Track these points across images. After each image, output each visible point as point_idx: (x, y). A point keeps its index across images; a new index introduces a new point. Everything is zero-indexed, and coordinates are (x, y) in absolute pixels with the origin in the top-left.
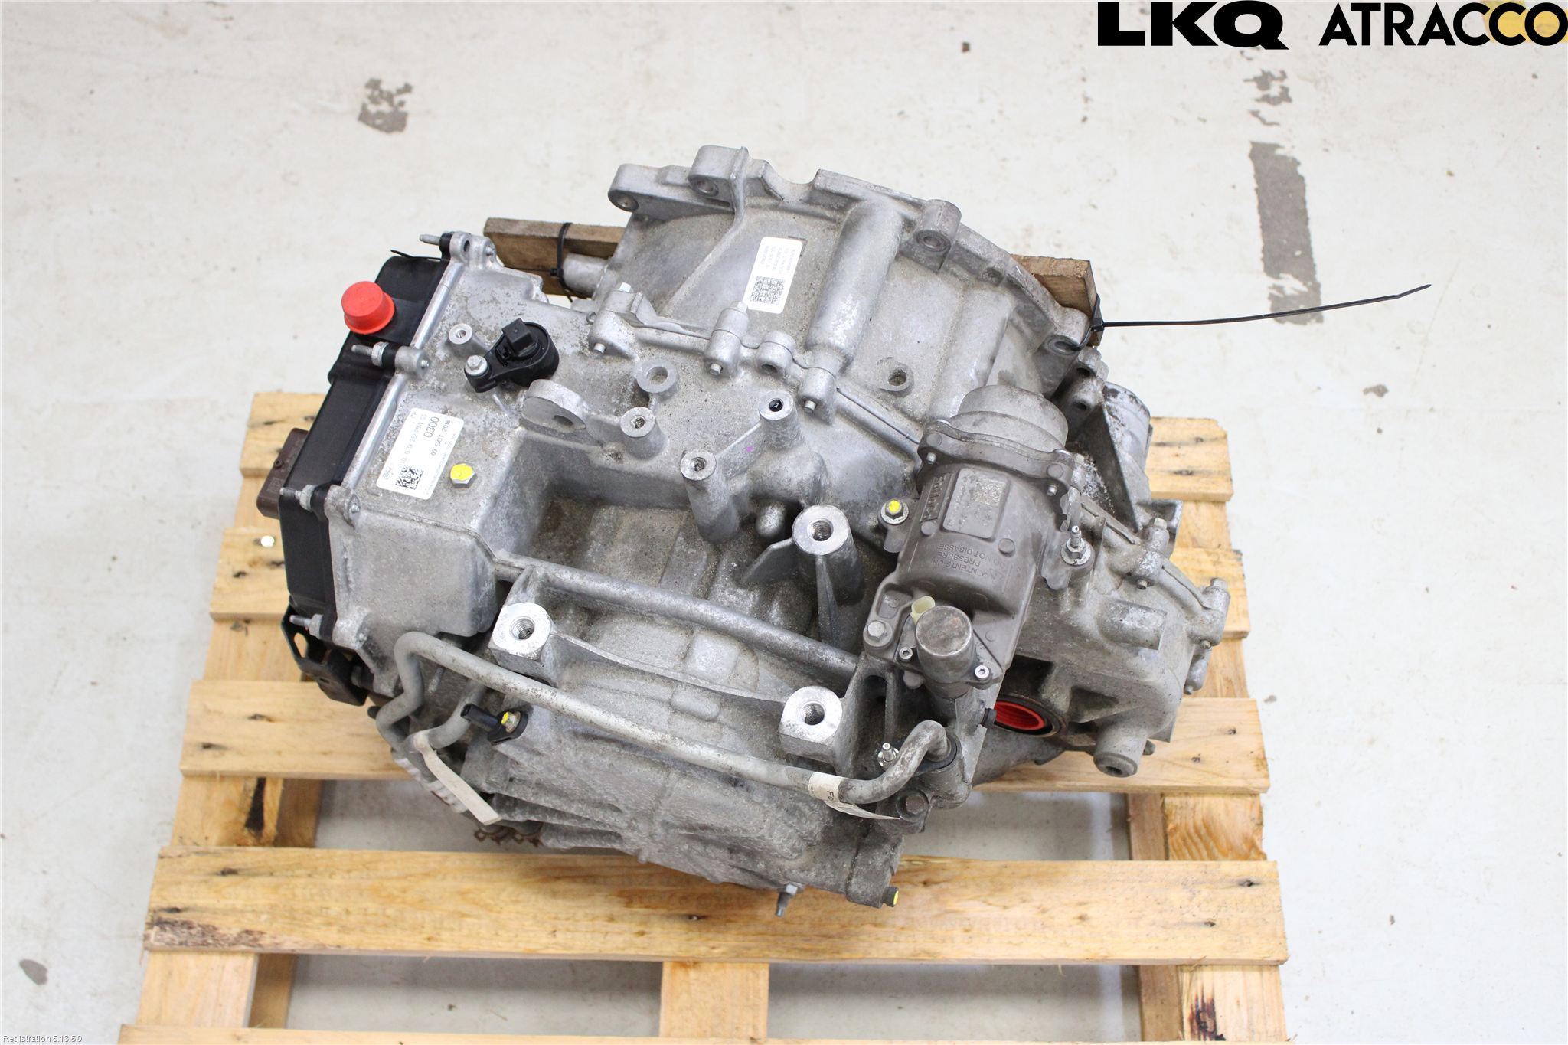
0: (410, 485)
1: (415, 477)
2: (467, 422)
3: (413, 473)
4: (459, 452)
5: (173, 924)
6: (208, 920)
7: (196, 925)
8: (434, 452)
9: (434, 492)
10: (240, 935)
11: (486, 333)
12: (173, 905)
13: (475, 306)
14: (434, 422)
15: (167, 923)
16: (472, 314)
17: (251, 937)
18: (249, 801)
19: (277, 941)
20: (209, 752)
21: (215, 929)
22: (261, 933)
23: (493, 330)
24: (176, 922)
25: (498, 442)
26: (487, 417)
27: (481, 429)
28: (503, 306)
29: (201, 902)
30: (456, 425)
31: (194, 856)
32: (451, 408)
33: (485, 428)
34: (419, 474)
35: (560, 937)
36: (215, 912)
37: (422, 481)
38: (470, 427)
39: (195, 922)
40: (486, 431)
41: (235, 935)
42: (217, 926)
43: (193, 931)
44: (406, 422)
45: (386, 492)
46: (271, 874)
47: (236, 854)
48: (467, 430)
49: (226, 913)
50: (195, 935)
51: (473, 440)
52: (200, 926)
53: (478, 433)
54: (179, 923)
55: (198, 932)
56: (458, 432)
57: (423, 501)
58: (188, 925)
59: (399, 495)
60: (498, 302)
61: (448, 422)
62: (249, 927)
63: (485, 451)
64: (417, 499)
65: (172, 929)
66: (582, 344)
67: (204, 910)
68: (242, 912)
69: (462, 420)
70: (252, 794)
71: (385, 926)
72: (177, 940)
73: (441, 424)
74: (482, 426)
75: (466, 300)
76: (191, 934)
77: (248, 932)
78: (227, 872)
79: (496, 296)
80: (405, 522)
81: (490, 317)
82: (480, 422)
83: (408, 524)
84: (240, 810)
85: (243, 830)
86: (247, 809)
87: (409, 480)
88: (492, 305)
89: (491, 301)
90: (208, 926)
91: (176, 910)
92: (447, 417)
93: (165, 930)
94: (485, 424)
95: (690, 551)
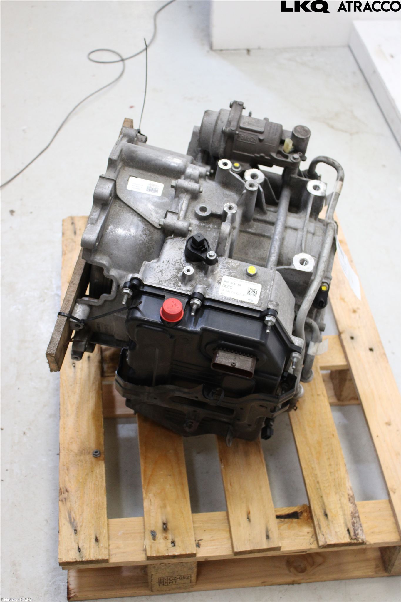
0: (256, 292)
1: (251, 291)
2: (224, 275)
3: (250, 291)
4: (238, 276)
5: (355, 531)
6: (349, 517)
7: (352, 521)
8: (239, 285)
9: (258, 283)
10: (352, 503)
11: (178, 273)
12: (347, 532)
13: (164, 278)
14: (225, 286)
15: (355, 533)
16: (168, 278)
17: (351, 499)
18: (286, 520)
19: (350, 488)
20: (271, 535)
21: (352, 513)
22: (348, 495)
23: (177, 271)
24: (353, 529)
25: (233, 264)
26: (221, 268)
27: (227, 270)
28: (164, 268)
29: (342, 521)
30: (225, 278)
31: (322, 529)
32: (218, 281)
33: (226, 269)
34: (250, 289)
35: (320, 393)
36: (344, 514)
37: (253, 288)
38: (226, 274)
39: (351, 521)
40: (228, 268)
41: (352, 504)
42: (350, 512)
43: (355, 521)
44: (226, 296)
45: (260, 300)
46: (322, 497)
47: (316, 513)
48: (228, 274)
49: (344, 511)
50: (356, 521)
51: (233, 272)
52: (352, 519)
53: (229, 271)
54: (354, 527)
55: (355, 519)
56: (230, 277)
57: (262, 286)
58: (353, 524)
59: (261, 295)
60: (163, 270)
61: (225, 281)
62: (348, 500)
63: (237, 268)
64: (262, 289)
65: (357, 530)
66: (183, 240)
67: (345, 519)
68: (341, 504)
69: (223, 276)
70: (283, 519)
71: (332, 451)
72: (360, 528)
73: (226, 284)
74: (225, 269)
75: (161, 281)
76: (356, 522)
77: (350, 500)
78: (326, 515)
79: (159, 271)
80: (273, 292)
81: (170, 272)
82: (224, 270)
83: (273, 291)
84: (292, 522)
85: (301, 519)
86: (290, 520)
87: (253, 293)
88: (164, 272)
89: (162, 272)
90: (352, 516)
91: (348, 530)
92: (222, 282)
93: (358, 533)
94: (224, 269)
95: (255, 227)
